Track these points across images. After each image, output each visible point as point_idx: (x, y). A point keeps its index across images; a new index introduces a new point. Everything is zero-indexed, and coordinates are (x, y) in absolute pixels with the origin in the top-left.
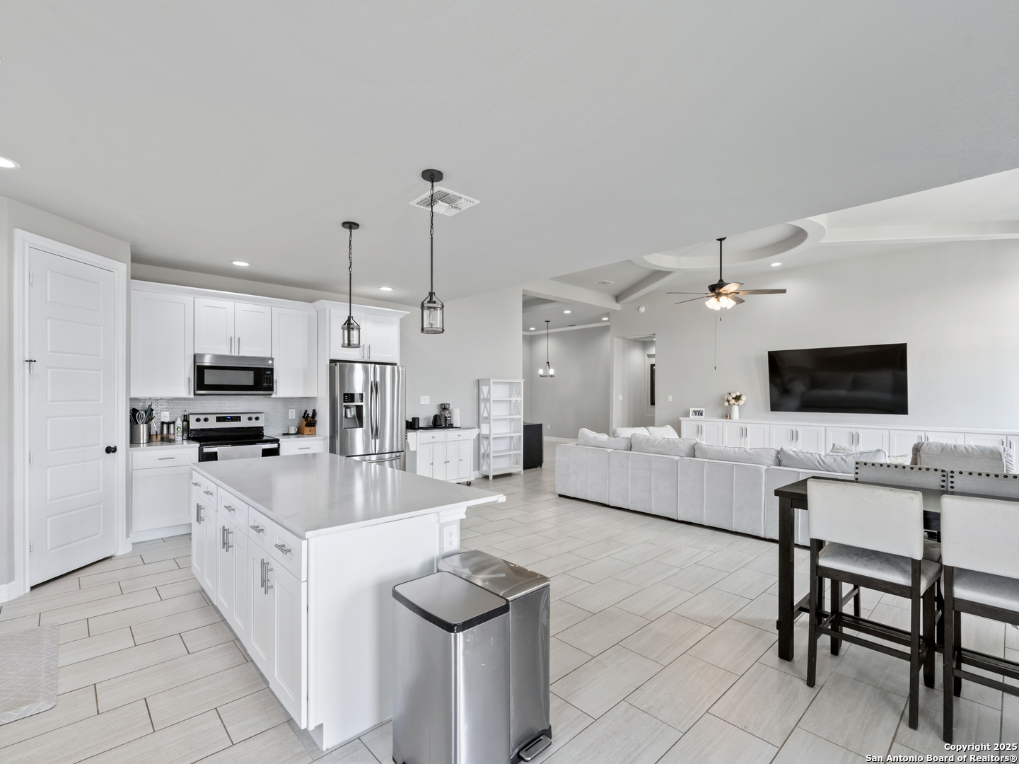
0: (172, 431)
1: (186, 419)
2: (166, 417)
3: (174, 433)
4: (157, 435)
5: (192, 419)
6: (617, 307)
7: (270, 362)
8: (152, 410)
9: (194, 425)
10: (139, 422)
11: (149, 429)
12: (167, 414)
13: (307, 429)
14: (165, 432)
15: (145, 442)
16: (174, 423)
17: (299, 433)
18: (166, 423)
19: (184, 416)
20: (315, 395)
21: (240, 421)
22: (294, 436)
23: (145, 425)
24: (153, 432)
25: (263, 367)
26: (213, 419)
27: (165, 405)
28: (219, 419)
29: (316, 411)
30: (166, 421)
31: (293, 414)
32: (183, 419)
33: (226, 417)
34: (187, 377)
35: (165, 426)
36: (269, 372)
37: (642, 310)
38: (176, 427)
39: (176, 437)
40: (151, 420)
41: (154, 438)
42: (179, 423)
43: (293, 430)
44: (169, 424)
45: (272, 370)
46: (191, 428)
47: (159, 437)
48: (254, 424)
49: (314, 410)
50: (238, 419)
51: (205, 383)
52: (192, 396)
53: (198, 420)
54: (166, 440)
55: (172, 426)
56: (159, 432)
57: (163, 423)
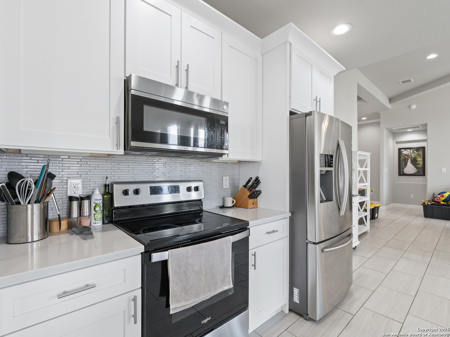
0: (86, 212)
1: (108, 192)
3: (90, 215)
4: (60, 219)
5: (117, 190)
6: (389, 106)
7: (225, 107)
8: (51, 176)
9: (119, 201)
11: (45, 212)
12: (79, 182)
13: (250, 202)
14: (75, 214)
15: (36, 238)
16: (89, 197)
18: (77, 199)
19: (105, 186)
20: (260, 159)
23: (36, 206)
24: (52, 215)
25: (217, 113)
26: (145, 189)
27: (75, 168)
30: (77, 195)
31: (227, 183)
32: (103, 190)
34: (113, 116)
35: (75, 204)
36: (224, 122)
37: (414, 107)
38: (93, 205)
39: (93, 221)
40: (48, 195)
41: (55, 225)
42: (98, 197)
43: (230, 202)
44: (81, 200)
45: (227, 120)
46: (116, 205)
47: (64, 224)
51: (145, 129)
52: (121, 151)
53: (126, 193)
55: (86, 203)
56: (64, 214)
57: (71, 199)
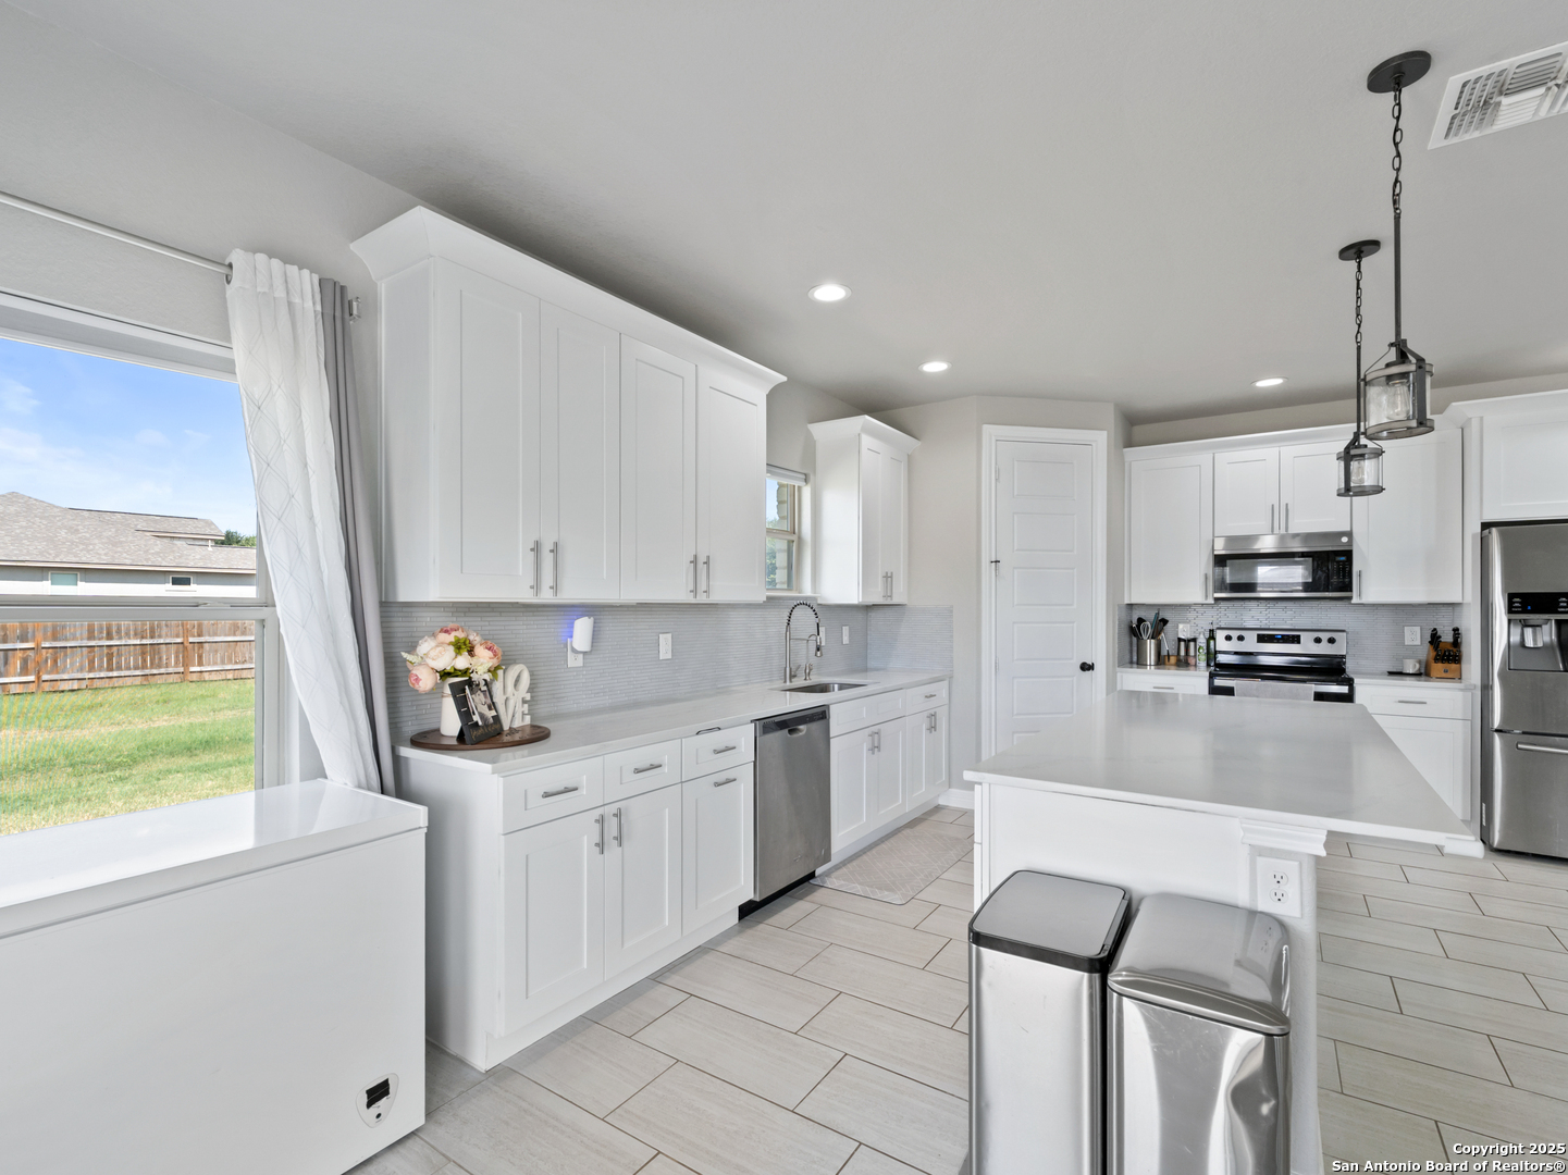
0: (1192, 652)
1: (1211, 635)
2: (1184, 631)
3: (1195, 656)
4: (1170, 655)
5: (1220, 635)
7: (1344, 540)
8: (1164, 621)
9: (1222, 645)
10: (1145, 638)
11: (1159, 647)
12: (1186, 627)
13: (1438, 668)
14: (1183, 653)
15: (1152, 663)
16: (1194, 640)
17: (1423, 673)
18: (1184, 640)
19: (1210, 631)
20: (1456, 599)
21: (1299, 642)
22: (1413, 678)
23: (1153, 641)
24: (1164, 653)
25: (1330, 549)
26: (1251, 637)
28: (1262, 639)
29: (1462, 631)
30: (1184, 637)
31: (1415, 637)
32: (1207, 635)
33: (1274, 635)
34: (1204, 571)
35: (1182, 644)
36: (1343, 558)
38: (1198, 647)
39: (1197, 661)
40: (1163, 634)
41: (1166, 659)
42: (1202, 641)
43: (1411, 666)
44: (1187, 642)
45: (1348, 554)
46: (1219, 649)
47: (1173, 660)
48: (1324, 649)
49: (1456, 630)
50: (1296, 640)
51: (1228, 581)
52: (1212, 600)
53: (1228, 638)
54: (1183, 663)
55: (1192, 644)
56: (1175, 652)
57: (1180, 640)
